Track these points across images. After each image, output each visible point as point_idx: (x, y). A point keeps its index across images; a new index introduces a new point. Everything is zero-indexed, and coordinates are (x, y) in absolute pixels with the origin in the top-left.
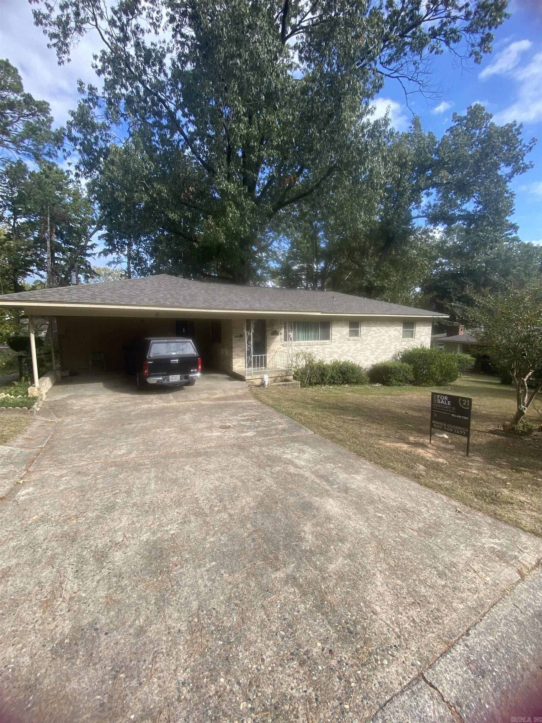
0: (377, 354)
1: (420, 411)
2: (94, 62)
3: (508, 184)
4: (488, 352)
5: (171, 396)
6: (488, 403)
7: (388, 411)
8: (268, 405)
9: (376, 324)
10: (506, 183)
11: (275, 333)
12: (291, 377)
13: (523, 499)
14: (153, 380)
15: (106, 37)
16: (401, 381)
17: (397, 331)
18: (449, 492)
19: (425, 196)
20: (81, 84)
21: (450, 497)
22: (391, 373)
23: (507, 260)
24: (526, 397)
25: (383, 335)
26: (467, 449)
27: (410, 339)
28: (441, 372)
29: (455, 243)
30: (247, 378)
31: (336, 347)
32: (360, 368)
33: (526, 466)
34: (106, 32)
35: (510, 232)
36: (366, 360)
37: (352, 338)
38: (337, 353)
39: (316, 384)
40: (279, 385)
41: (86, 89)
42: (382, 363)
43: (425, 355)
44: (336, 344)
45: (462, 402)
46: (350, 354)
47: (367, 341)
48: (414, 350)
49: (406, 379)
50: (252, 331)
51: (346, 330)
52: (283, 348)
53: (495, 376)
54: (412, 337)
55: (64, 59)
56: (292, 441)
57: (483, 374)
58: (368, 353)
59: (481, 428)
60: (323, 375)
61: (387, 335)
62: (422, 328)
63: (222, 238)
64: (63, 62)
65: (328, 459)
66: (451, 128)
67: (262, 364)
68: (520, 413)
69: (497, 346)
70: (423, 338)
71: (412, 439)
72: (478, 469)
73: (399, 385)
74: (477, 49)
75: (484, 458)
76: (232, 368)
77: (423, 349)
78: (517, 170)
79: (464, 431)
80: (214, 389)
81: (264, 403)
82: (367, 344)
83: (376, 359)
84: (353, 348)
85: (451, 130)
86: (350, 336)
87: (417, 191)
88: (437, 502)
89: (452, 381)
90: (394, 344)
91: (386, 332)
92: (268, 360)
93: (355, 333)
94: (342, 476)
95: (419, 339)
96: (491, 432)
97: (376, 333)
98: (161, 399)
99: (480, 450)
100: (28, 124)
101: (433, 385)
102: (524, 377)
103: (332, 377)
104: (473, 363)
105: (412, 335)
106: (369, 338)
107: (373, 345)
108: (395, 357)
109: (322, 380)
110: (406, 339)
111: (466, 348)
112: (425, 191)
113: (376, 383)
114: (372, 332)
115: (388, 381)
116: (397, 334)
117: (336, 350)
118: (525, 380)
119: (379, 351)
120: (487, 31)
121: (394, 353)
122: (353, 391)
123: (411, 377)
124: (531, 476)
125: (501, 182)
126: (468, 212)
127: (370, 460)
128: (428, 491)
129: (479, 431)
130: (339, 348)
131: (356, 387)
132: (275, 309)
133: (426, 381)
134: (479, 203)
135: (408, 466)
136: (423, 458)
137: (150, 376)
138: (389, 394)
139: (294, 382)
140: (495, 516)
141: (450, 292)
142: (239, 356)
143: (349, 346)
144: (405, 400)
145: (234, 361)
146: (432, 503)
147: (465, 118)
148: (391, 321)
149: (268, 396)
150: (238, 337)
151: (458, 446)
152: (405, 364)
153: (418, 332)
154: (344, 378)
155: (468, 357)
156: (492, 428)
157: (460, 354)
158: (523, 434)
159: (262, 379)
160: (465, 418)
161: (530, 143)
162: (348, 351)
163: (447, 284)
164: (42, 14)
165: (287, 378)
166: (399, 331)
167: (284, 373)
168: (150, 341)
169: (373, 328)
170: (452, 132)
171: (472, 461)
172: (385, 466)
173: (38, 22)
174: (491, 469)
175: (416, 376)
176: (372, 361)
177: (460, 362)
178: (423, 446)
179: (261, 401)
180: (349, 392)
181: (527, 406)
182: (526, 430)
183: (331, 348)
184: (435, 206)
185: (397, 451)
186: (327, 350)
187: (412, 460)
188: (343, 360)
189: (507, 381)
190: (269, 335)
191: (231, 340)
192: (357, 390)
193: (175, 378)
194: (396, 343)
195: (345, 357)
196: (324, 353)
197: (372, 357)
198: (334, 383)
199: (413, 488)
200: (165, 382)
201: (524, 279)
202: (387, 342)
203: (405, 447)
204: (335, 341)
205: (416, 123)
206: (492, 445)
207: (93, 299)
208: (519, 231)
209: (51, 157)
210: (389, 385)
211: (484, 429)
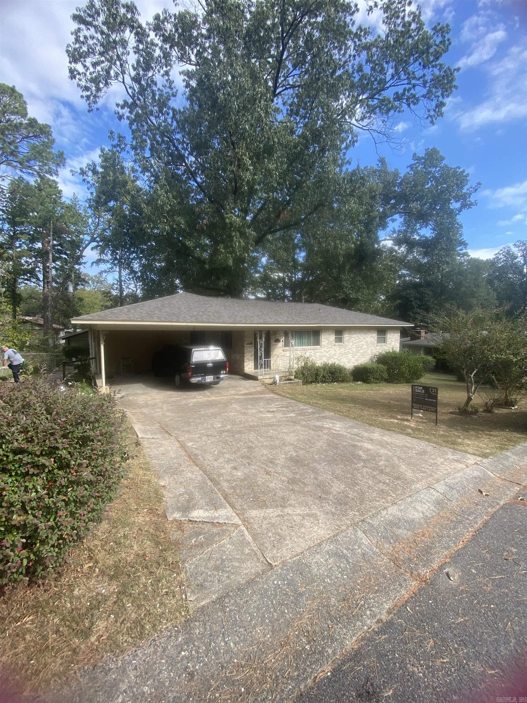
0: (357, 357)
1: (398, 401)
2: (116, 109)
3: (458, 217)
4: (446, 357)
5: (207, 392)
6: (447, 395)
7: (375, 401)
8: (288, 398)
9: (356, 331)
10: (456, 216)
11: (278, 341)
12: (293, 377)
13: (469, 443)
14: (194, 380)
15: (130, 91)
16: (378, 379)
17: (372, 337)
18: (428, 440)
19: (391, 222)
20: (112, 133)
21: (429, 442)
22: (370, 372)
23: (460, 273)
24: (473, 388)
25: (362, 341)
26: (436, 422)
27: (383, 344)
28: (409, 371)
29: (415, 257)
30: (259, 377)
31: (325, 351)
32: (345, 369)
33: (472, 430)
34: (130, 87)
35: (461, 248)
36: (349, 362)
37: (337, 344)
38: (326, 356)
39: (311, 382)
40: (286, 383)
41: (116, 136)
42: (362, 365)
43: (396, 357)
44: (325, 349)
45: (432, 391)
46: (335, 357)
47: (349, 347)
48: (387, 353)
49: (382, 377)
50: (264, 340)
51: (332, 337)
52: (283, 353)
53: (452, 374)
54: (384, 342)
55: (93, 108)
56: (324, 419)
57: (442, 373)
58: (350, 356)
59: (443, 411)
60: (317, 375)
61: (365, 341)
62: (392, 334)
63: (231, 262)
64: (92, 110)
65: (352, 427)
66: (411, 165)
67: (268, 366)
68: (469, 399)
69: (452, 353)
70: (393, 343)
71: (399, 417)
72: (444, 431)
73: (376, 383)
74: (432, 113)
75: (446, 426)
76: (244, 370)
77: (394, 352)
78: (463, 206)
79: (433, 409)
80: (236, 387)
81: (284, 396)
82: (350, 349)
83: (357, 360)
84: (338, 352)
85: (411, 167)
86: (336, 342)
87: (383, 217)
88: (422, 444)
89: (418, 379)
90: (370, 348)
91: (364, 338)
92: (272, 364)
93: (339, 340)
94: (366, 434)
95: (390, 344)
96: (451, 413)
97: (356, 340)
98: (201, 395)
99: (443, 422)
100: (34, 148)
101: (403, 383)
102: (471, 374)
103: (324, 377)
104: (434, 364)
105: (384, 341)
106: (351, 344)
107: (354, 350)
108: (371, 359)
109: (316, 379)
110: (380, 344)
111: (429, 350)
112: (389, 219)
113: (358, 381)
114: (353, 339)
115: (369, 379)
116: (373, 340)
117: (325, 354)
118: (472, 376)
119: (359, 354)
120: (441, 99)
121: (370, 356)
122: (342, 388)
123: (386, 376)
124: (475, 434)
125: (451, 214)
126: (426, 237)
127: (378, 427)
128: (416, 440)
129: (442, 413)
130: (327, 352)
131: (343, 385)
132: (282, 322)
133: (397, 379)
134: (434, 229)
135: (402, 430)
136: (409, 426)
137: (192, 377)
138: (371, 390)
139: (296, 380)
140: (454, 449)
141: (412, 301)
142: (249, 359)
143: (335, 351)
144: (384, 394)
145: (245, 364)
146: (420, 445)
147: (423, 158)
148: (369, 329)
149: (284, 392)
150: (249, 344)
151: (430, 420)
152: (381, 366)
153: (389, 338)
154: (333, 377)
155: (430, 358)
156: (451, 410)
157: (422, 355)
158: (472, 413)
159: (274, 378)
160: (434, 401)
161: (476, 186)
162: (335, 355)
163: (409, 294)
164: (77, 71)
165: (290, 377)
166: (374, 338)
167: (288, 374)
168: (191, 350)
169: (354, 336)
170: (412, 169)
171: (440, 428)
172: (389, 430)
173: (73, 77)
174: (452, 431)
175: (389, 374)
176: (354, 363)
177: (424, 363)
178: (407, 420)
179: (279, 395)
180: (340, 388)
181: (474, 394)
182: (473, 410)
183: (321, 352)
184: (399, 231)
185: (392, 423)
186: (318, 354)
187: (404, 427)
188: (330, 362)
189: (461, 379)
190: (272, 342)
191: (244, 347)
192: (345, 387)
193: (209, 379)
194: (372, 347)
195: (332, 359)
196: (315, 357)
197: (353, 360)
198: (325, 382)
199: (408, 439)
200: (203, 381)
201: (474, 289)
202: (365, 347)
203: (396, 421)
204: (324, 346)
205: (382, 161)
206: (451, 420)
207: (151, 317)
208: (468, 247)
209: (51, 175)
210: (368, 383)
211: (446, 411)
